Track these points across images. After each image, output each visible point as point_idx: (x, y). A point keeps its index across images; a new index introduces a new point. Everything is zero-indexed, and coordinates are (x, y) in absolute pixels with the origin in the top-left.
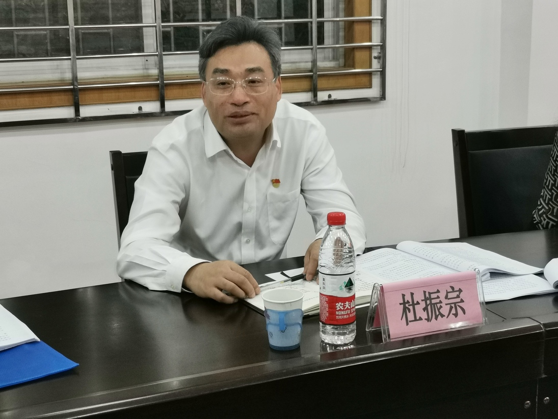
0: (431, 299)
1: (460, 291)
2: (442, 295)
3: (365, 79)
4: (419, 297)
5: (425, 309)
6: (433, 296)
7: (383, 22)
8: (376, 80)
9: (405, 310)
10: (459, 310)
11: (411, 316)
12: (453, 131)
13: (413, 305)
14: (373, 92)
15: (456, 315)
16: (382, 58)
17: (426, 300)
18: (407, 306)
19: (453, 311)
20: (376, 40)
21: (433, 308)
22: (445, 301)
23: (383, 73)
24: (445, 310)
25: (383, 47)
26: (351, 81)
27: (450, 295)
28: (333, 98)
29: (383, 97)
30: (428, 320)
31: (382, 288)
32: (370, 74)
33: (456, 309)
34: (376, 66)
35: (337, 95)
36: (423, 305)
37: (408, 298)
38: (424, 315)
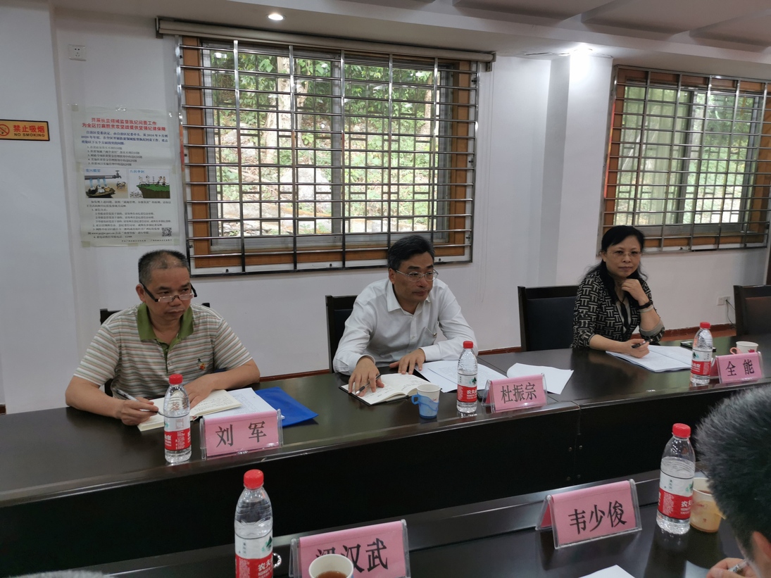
0: (518, 389)
1: (534, 385)
2: (524, 387)
3: (461, 250)
4: (511, 388)
5: (515, 395)
6: (519, 388)
7: (472, 217)
8: (467, 251)
9: (504, 395)
10: (533, 395)
11: (507, 398)
12: (519, 287)
13: (508, 392)
14: (465, 258)
15: (531, 398)
16: (471, 238)
17: (515, 389)
18: (505, 393)
19: (530, 396)
20: (468, 228)
21: (519, 396)
22: (525, 391)
23: (471, 247)
24: (525, 396)
25: (472, 232)
26: (453, 251)
27: (528, 388)
28: (442, 260)
29: (471, 261)
30: (516, 401)
31: (491, 382)
32: (464, 247)
33: (531, 396)
34: (467, 242)
35: (444, 259)
36: (513, 392)
37: (505, 388)
38: (514, 398)
